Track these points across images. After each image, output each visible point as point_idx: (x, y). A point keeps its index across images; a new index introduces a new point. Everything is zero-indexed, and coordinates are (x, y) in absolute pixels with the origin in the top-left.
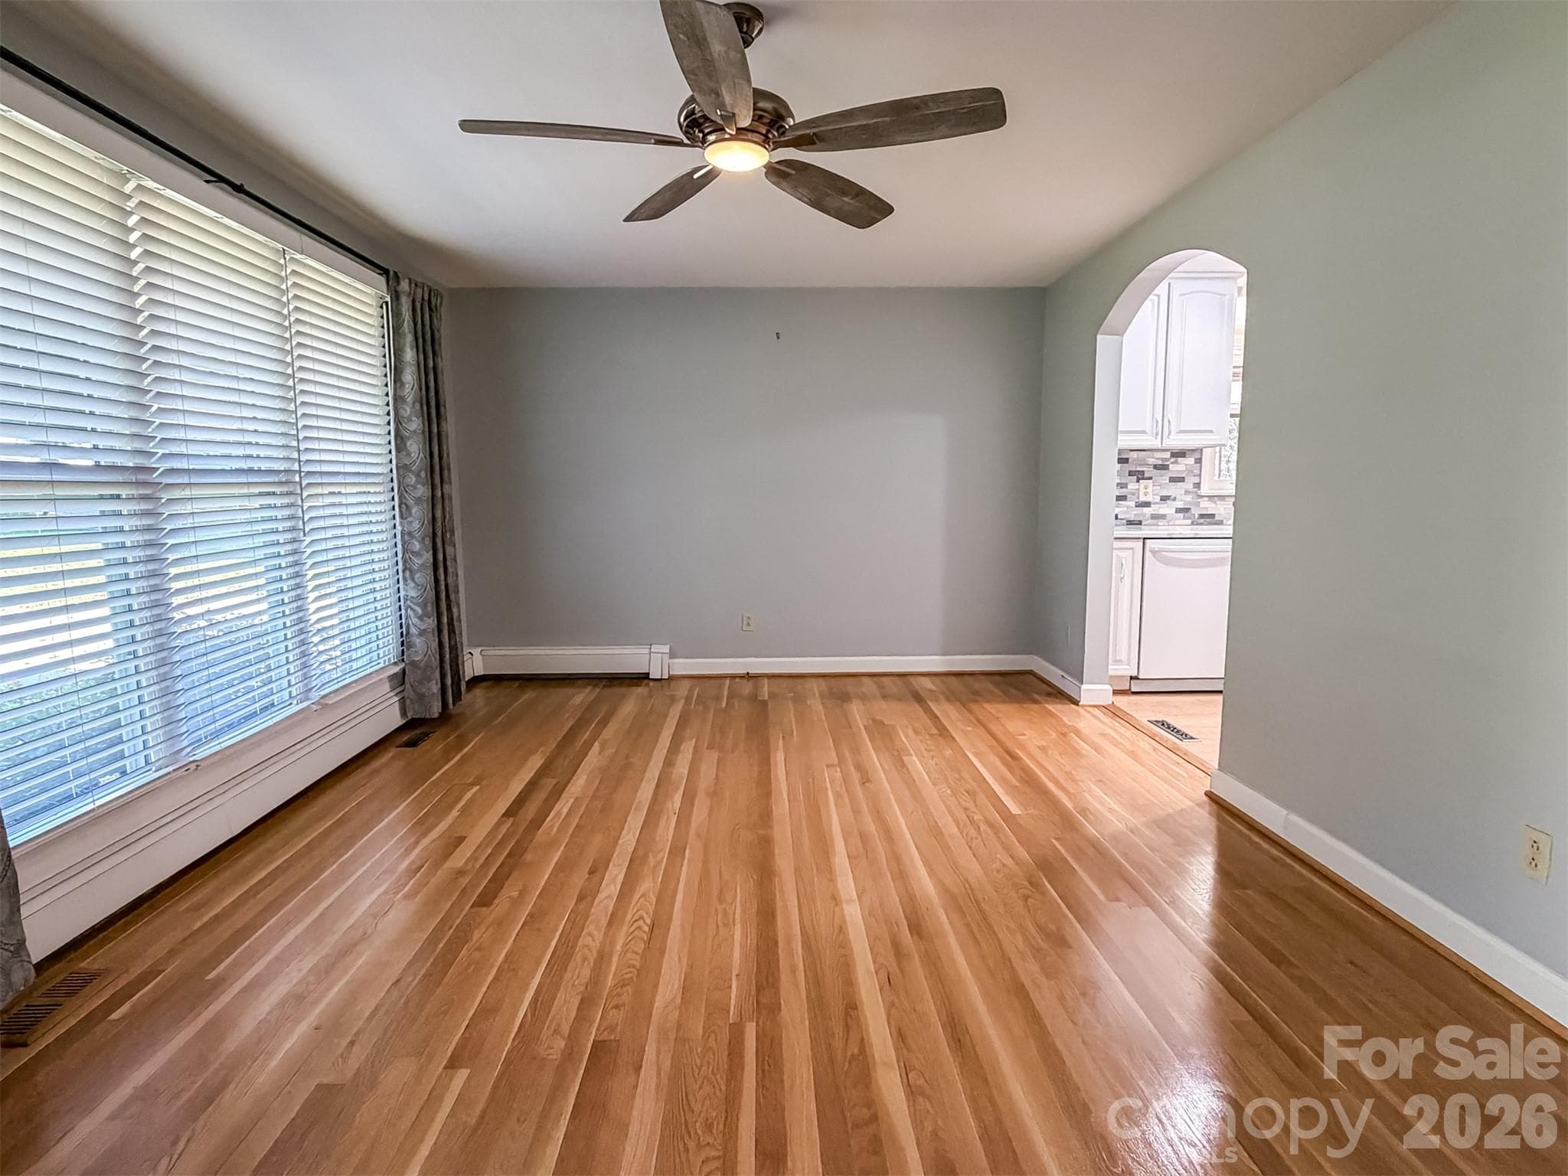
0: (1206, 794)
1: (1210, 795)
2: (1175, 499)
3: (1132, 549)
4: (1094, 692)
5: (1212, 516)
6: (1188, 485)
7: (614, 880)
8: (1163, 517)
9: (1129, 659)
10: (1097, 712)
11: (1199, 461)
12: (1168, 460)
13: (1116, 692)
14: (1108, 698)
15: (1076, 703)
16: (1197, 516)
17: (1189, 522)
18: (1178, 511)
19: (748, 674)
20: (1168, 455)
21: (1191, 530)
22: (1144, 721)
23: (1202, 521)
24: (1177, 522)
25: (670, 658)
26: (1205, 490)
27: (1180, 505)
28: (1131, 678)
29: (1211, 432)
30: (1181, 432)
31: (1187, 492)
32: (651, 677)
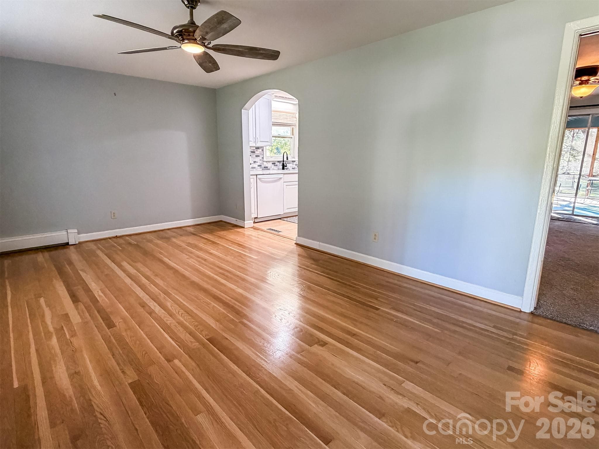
0: (295, 244)
1: (296, 244)
2: (257, 162)
3: (253, 178)
4: (248, 223)
5: (267, 167)
6: (260, 158)
7: (155, 306)
8: (254, 168)
9: (255, 213)
10: (250, 229)
11: (263, 150)
12: (255, 150)
13: (254, 222)
14: (252, 225)
15: (244, 228)
16: (251, 168)
17: (261, 169)
18: (259, 166)
19: (116, 236)
20: (254, 148)
21: (262, 172)
22: (266, 229)
23: (264, 169)
24: (259, 169)
25: (78, 234)
26: (265, 160)
27: (259, 164)
28: (255, 218)
29: (268, 142)
30: (261, 141)
31: (260, 160)
32: (70, 244)
